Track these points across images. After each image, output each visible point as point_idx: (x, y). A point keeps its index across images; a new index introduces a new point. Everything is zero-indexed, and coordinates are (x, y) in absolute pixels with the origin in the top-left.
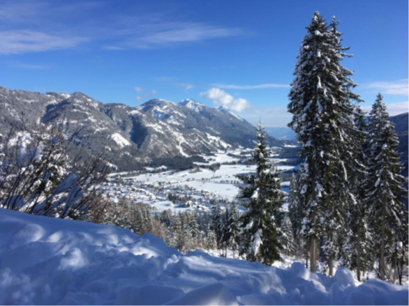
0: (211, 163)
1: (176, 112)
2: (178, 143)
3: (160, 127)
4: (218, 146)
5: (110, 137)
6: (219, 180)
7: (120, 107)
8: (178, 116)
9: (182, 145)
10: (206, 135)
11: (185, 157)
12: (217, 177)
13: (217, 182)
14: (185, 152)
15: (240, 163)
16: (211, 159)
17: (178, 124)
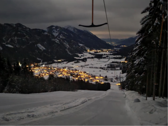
0: (82, 58)
1: (63, 32)
2: (66, 48)
3: (58, 40)
4: (84, 49)
5: (36, 45)
6: (88, 66)
7: (39, 30)
8: (65, 34)
9: (68, 49)
10: (78, 44)
11: (70, 54)
12: (87, 65)
13: (88, 67)
14: (70, 52)
15: (95, 57)
16: (82, 56)
17: (65, 38)
